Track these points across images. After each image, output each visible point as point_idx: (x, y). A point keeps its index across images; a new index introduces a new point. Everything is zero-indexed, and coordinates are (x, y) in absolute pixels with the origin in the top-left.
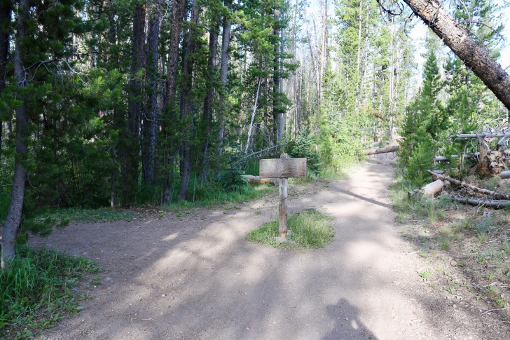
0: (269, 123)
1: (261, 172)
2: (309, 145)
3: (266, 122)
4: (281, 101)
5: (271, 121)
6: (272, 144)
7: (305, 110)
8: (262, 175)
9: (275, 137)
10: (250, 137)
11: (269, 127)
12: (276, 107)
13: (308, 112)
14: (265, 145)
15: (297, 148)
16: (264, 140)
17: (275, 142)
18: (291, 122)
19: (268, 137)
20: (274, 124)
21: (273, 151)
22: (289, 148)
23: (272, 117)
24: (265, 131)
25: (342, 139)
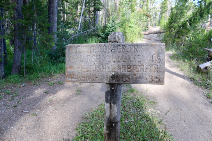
0: (91, 16)
1: (68, 70)
2: (116, 28)
3: (89, 15)
4: (98, 3)
5: (92, 15)
6: (93, 27)
7: (108, 13)
8: (71, 75)
9: (95, 24)
10: (81, 23)
11: (91, 18)
12: (95, 7)
13: (110, 14)
14: (89, 28)
15: (109, 29)
16: (88, 26)
17: (94, 27)
18: (102, 19)
19: (90, 24)
20: (94, 16)
21: (93, 32)
22: (103, 29)
23: (93, 13)
24: (89, 20)
25: (131, 26)
